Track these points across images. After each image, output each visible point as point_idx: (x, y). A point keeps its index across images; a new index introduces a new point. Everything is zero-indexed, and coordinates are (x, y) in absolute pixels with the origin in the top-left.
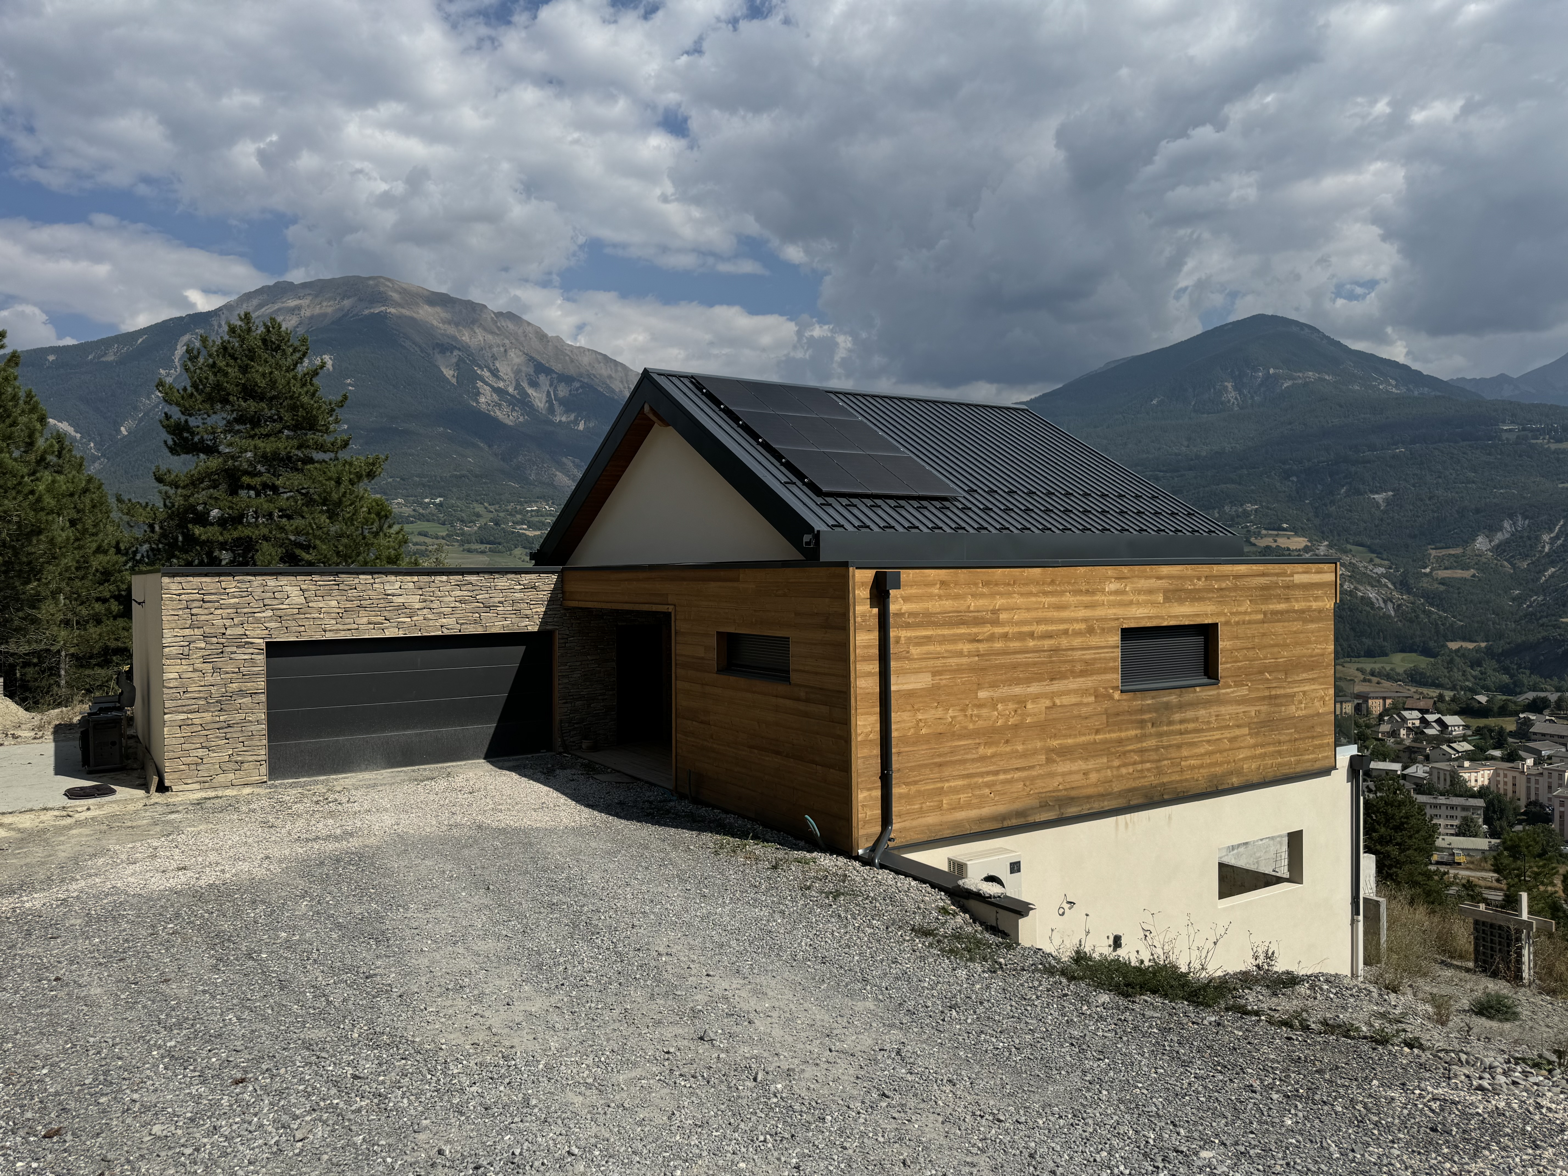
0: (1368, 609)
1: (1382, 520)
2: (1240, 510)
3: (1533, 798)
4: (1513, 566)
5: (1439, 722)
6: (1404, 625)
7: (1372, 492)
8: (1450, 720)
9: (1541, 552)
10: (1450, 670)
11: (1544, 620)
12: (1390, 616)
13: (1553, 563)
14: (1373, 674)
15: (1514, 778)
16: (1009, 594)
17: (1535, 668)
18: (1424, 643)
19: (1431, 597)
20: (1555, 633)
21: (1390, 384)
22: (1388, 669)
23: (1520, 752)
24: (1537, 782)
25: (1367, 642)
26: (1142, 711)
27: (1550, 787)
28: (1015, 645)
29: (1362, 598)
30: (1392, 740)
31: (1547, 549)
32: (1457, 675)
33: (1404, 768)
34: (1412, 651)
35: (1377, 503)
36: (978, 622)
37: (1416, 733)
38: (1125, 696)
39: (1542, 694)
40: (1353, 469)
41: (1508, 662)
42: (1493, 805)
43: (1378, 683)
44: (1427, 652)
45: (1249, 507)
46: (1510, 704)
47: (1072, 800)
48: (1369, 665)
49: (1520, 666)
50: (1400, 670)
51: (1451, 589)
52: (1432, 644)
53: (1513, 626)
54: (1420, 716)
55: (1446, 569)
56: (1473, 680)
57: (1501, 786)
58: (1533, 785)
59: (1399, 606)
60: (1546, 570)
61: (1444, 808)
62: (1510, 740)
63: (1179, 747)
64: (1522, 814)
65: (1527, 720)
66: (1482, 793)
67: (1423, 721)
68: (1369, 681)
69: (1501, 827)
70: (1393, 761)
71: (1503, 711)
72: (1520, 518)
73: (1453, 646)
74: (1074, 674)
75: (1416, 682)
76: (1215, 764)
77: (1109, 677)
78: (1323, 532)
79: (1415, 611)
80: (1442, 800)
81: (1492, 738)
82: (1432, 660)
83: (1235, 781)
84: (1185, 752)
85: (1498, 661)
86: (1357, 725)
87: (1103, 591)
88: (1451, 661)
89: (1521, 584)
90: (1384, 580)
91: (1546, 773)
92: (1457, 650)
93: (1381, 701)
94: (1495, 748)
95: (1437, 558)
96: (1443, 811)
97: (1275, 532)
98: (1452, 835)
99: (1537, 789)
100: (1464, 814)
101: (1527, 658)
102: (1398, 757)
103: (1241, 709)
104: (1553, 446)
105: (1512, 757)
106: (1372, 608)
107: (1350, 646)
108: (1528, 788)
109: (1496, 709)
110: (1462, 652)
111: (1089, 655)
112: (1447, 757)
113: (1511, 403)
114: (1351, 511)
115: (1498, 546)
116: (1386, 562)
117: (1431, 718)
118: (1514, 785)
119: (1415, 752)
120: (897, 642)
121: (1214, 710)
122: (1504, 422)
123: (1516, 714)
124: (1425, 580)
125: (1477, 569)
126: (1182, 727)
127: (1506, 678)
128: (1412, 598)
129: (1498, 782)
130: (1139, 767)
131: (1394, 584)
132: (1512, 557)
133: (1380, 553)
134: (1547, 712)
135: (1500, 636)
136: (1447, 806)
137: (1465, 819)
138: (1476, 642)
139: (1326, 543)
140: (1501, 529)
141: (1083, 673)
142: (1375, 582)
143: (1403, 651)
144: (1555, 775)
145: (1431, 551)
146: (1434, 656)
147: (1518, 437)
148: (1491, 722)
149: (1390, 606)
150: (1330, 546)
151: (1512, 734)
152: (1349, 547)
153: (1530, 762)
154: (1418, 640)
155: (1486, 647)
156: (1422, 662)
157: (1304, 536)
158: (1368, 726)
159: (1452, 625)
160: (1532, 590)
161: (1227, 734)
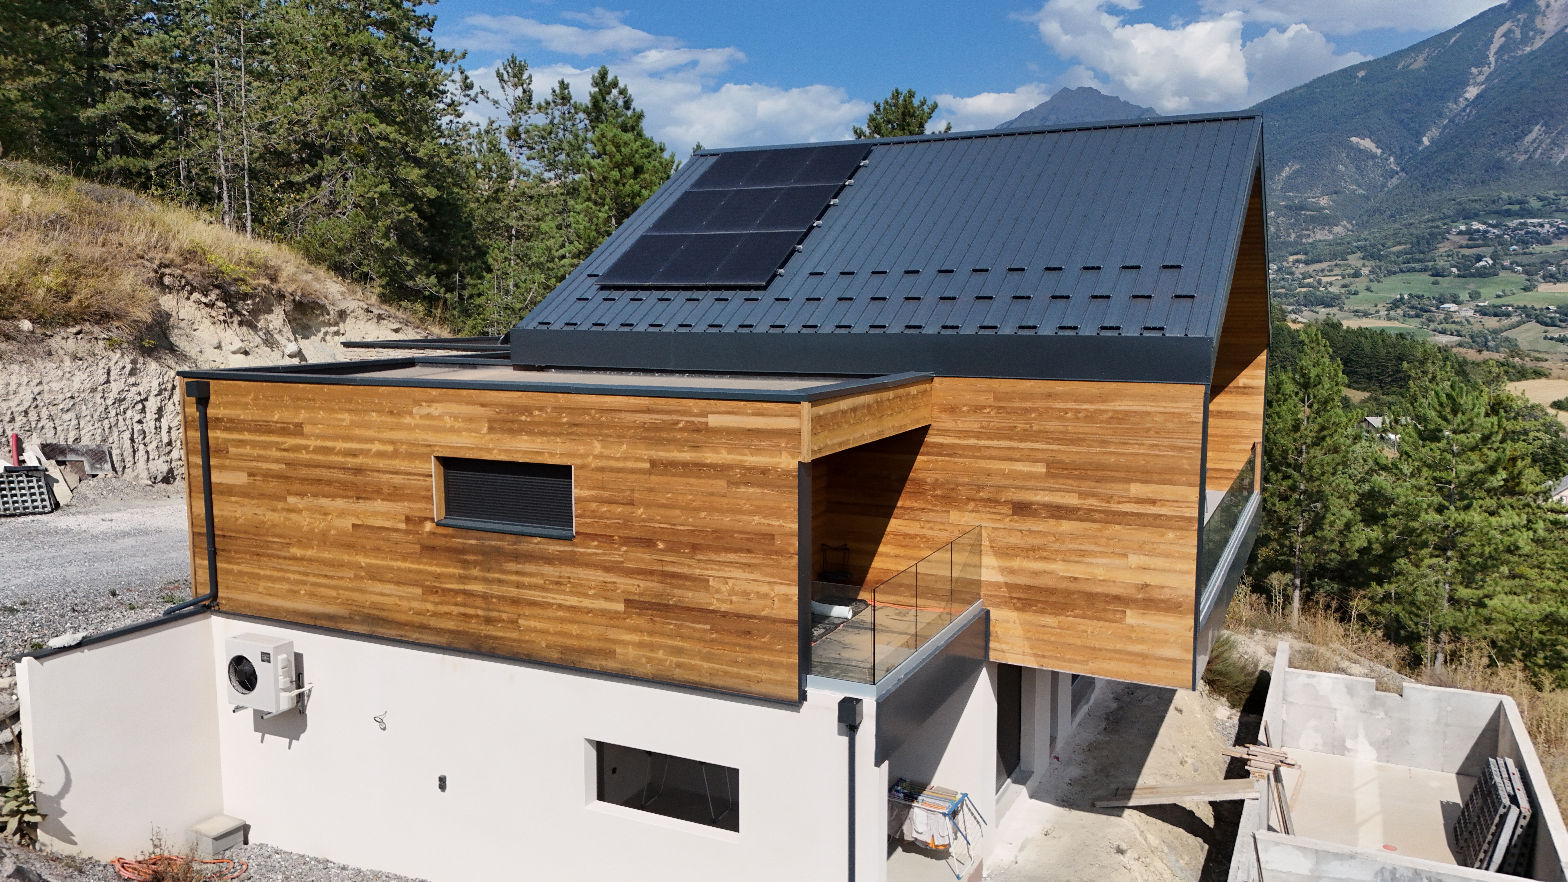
16: (313, 409)
26: (465, 550)
28: (318, 458)
36: (283, 432)
38: (444, 530)
63: (515, 601)
74: (381, 497)
77: (420, 505)
84: (525, 610)
87: (411, 413)
103: (612, 578)
120: (217, 442)
121: (565, 570)
126: (520, 579)
141: (392, 497)
161: (589, 604)
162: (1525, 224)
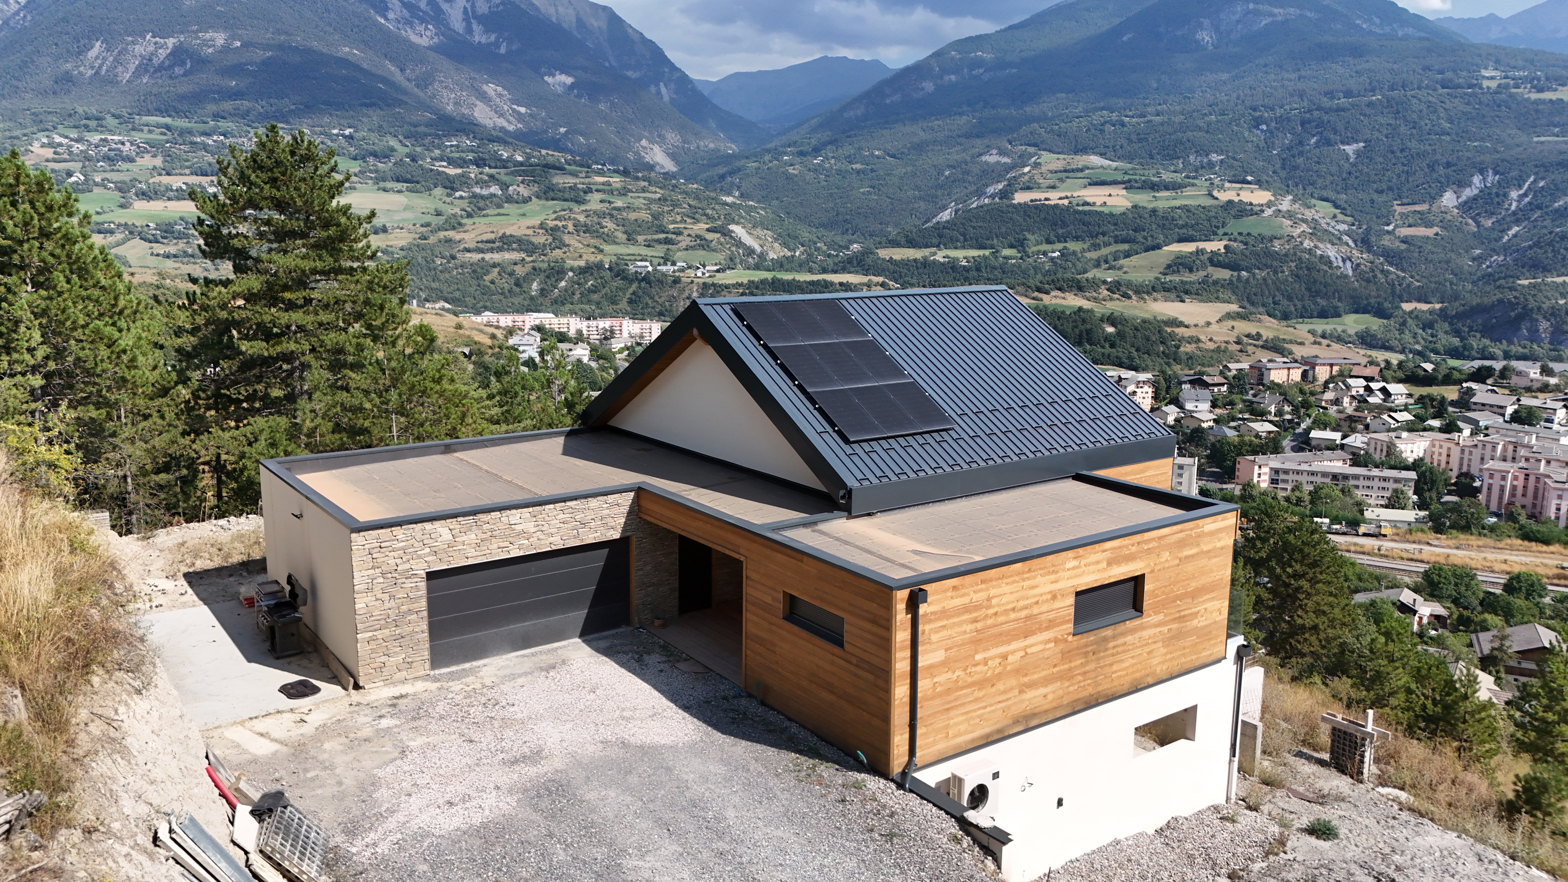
0: (1326, 268)
1: (1350, 173)
2: (1205, 160)
3: (1465, 469)
4: (1478, 224)
5: (1384, 390)
6: (1361, 285)
7: (1343, 143)
8: (1393, 388)
9: (1507, 209)
10: (1402, 332)
11: (1502, 282)
12: (1346, 276)
13: (1517, 222)
14: (1323, 336)
15: (1449, 449)
16: (1000, 586)
17: (1487, 331)
18: (1379, 303)
19: (1390, 256)
20: (1510, 296)
21: (1374, 24)
22: (1339, 330)
23: (1459, 423)
24: (1471, 453)
25: (1323, 302)
26: (1086, 646)
27: (1482, 459)
28: (1001, 619)
29: (1322, 257)
30: (1335, 408)
31: (1513, 208)
32: (1407, 337)
33: (1344, 437)
34: (1365, 312)
35: (1347, 155)
36: (977, 608)
37: (1359, 402)
38: (1076, 638)
39: (1487, 363)
40: (1326, 118)
41: (1460, 325)
42: (1425, 477)
43: (1328, 346)
44: (1381, 313)
45: (1215, 157)
46: (1455, 372)
47: (1034, 715)
48: (1320, 326)
49: (1471, 329)
50: (1351, 332)
51: (1412, 248)
52: (1387, 305)
53: (1470, 286)
54: (1365, 383)
55: (1410, 226)
56: (1423, 342)
57: (1435, 457)
58: (1466, 456)
59: (1358, 265)
60: (1509, 229)
61: (1376, 480)
62: (1450, 409)
63: (1111, 665)
64: (1453, 485)
65: (1470, 389)
66: (1416, 466)
67: (1368, 389)
68: (1319, 344)
69: (1431, 498)
70: (1334, 430)
71: (1448, 380)
72: (1490, 172)
73: (1407, 307)
74: (1041, 630)
75: (1366, 344)
76: (1137, 671)
77: (1064, 627)
78: (1288, 186)
79: (1373, 271)
80: (1376, 472)
81: (1433, 407)
82: (1385, 321)
83: (1150, 680)
84: (1115, 668)
85: (1451, 324)
86: (1302, 392)
87: (1064, 570)
88: (1404, 324)
89: (1483, 243)
90: (1345, 238)
91: (1480, 445)
92: (1411, 312)
93: (1328, 368)
94: (1434, 418)
95: (1402, 215)
96: (1376, 483)
97: (1239, 186)
98: (1382, 506)
99: (1470, 460)
100: (1396, 486)
101: (1480, 321)
102: (1339, 425)
103: (1159, 629)
104: (1534, 96)
105: (1450, 428)
106: (1330, 267)
107: (1304, 307)
108: (1462, 459)
109: (1440, 377)
110: (1415, 313)
111: (1052, 615)
112: (1387, 426)
113: (1496, 47)
114: (1318, 163)
115: (1466, 202)
116: (1349, 219)
117: (1375, 386)
118: (1448, 456)
119: (1356, 421)
120: (923, 633)
121: (1138, 635)
122: (1486, 68)
123: (1459, 382)
124: (1387, 237)
125: (1441, 227)
126: (1115, 651)
127: (1456, 341)
128: (1371, 257)
129: (1433, 453)
130: (1082, 684)
131: (1355, 241)
132: (1478, 214)
133: (1344, 209)
134: (1489, 381)
135: (1456, 297)
136: (1380, 478)
137: (1395, 491)
138: (1430, 303)
139: (1291, 197)
140: (1470, 185)
141: (1047, 628)
142: (1336, 240)
143: (1356, 312)
144: (1489, 447)
145: (1396, 207)
146: (1387, 317)
147: (1499, 86)
148: (1435, 391)
149: (1349, 264)
150: (1294, 201)
151: (1453, 403)
152: (1313, 201)
153: (1467, 432)
154: (1372, 301)
155: (1440, 309)
156: (1374, 324)
157: (1268, 190)
158: (1312, 394)
159: (1409, 286)
160: (1494, 250)
161: (1147, 649)
162: (105, 140)
